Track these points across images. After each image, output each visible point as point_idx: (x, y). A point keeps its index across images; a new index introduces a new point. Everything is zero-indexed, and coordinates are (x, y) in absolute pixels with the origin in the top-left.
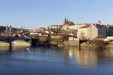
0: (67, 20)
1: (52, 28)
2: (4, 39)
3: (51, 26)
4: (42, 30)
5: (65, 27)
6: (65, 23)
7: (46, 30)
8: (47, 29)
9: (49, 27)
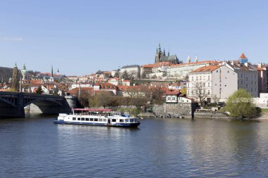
0: (163, 51)
1: (126, 73)
2: (6, 98)
3: (123, 68)
4: (102, 76)
5: (159, 69)
6: (157, 59)
7: (111, 77)
8: (113, 74)
9: (119, 70)
